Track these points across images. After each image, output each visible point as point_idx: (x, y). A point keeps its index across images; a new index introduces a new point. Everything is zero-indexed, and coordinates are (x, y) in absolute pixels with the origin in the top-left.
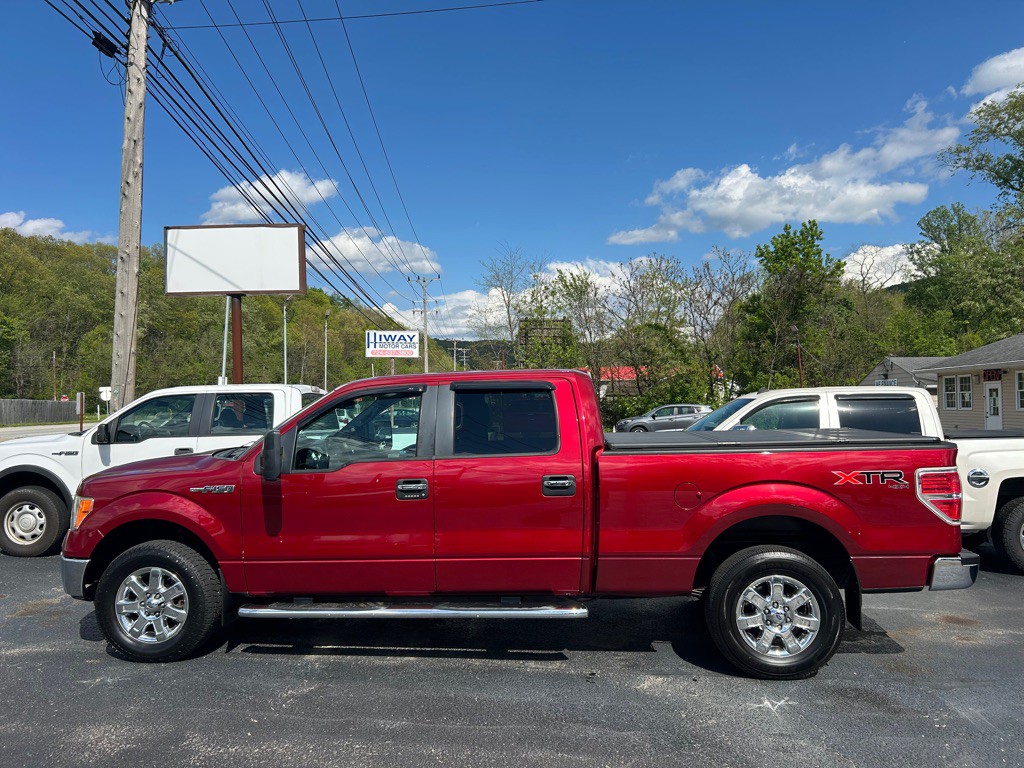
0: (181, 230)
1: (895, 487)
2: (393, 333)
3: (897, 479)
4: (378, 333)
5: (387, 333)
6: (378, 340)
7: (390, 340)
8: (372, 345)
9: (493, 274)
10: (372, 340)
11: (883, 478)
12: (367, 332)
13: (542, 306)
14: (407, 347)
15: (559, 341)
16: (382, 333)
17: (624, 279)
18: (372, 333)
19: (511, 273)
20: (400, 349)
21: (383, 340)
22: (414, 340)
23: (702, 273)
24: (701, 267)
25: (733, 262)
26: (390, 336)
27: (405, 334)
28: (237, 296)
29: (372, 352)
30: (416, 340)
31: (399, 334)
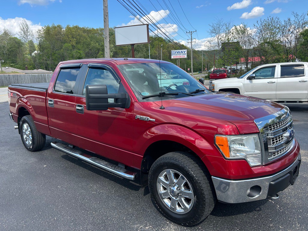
2: (179, 51)
5: (177, 51)
6: (175, 53)
7: (178, 53)
8: (173, 55)
9: (213, 28)
10: (173, 53)
12: (172, 51)
13: (229, 38)
14: (183, 55)
15: (235, 50)
16: (176, 51)
17: (258, 27)
19: (219, 28)
20: (181, 55)
21: (176, 53)
22: (185, 53)
23: (287, 22)
24: (287, 20)
25: (299, 17)
26: (178, 52)
27: (183, 51)
28: (133, 45)
29: (173, 57)
30: (186, 52)
31: (181, 51)
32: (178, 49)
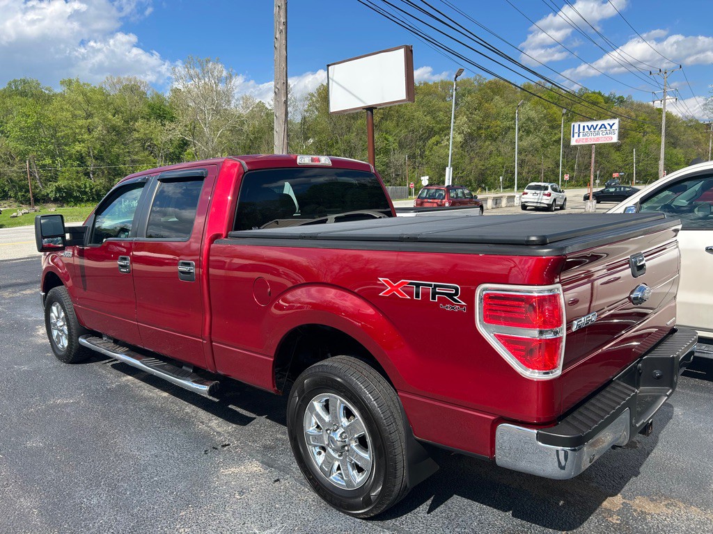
0: (336, 66)
1: (448, 308)
2: (595, 123)
3: (450, 295)
4: (582, 124)
5: (590, 124)
6: (581, 130)
7: (592, 129)
8: (576, 135)
10: (576, 130)
11: (434, 294)
12: (573, 124)
14: (607, 133)
16: (586, 124)
18: (576, 125)
20: (601, 135)
21: (586, 129)
22: (613, 128)
26: (592, 125)
27: (606, 122)
28: (370, 109)
29: (576, 141)
30: (616, 127)
31: (600, 123)
32: (591, 119)
